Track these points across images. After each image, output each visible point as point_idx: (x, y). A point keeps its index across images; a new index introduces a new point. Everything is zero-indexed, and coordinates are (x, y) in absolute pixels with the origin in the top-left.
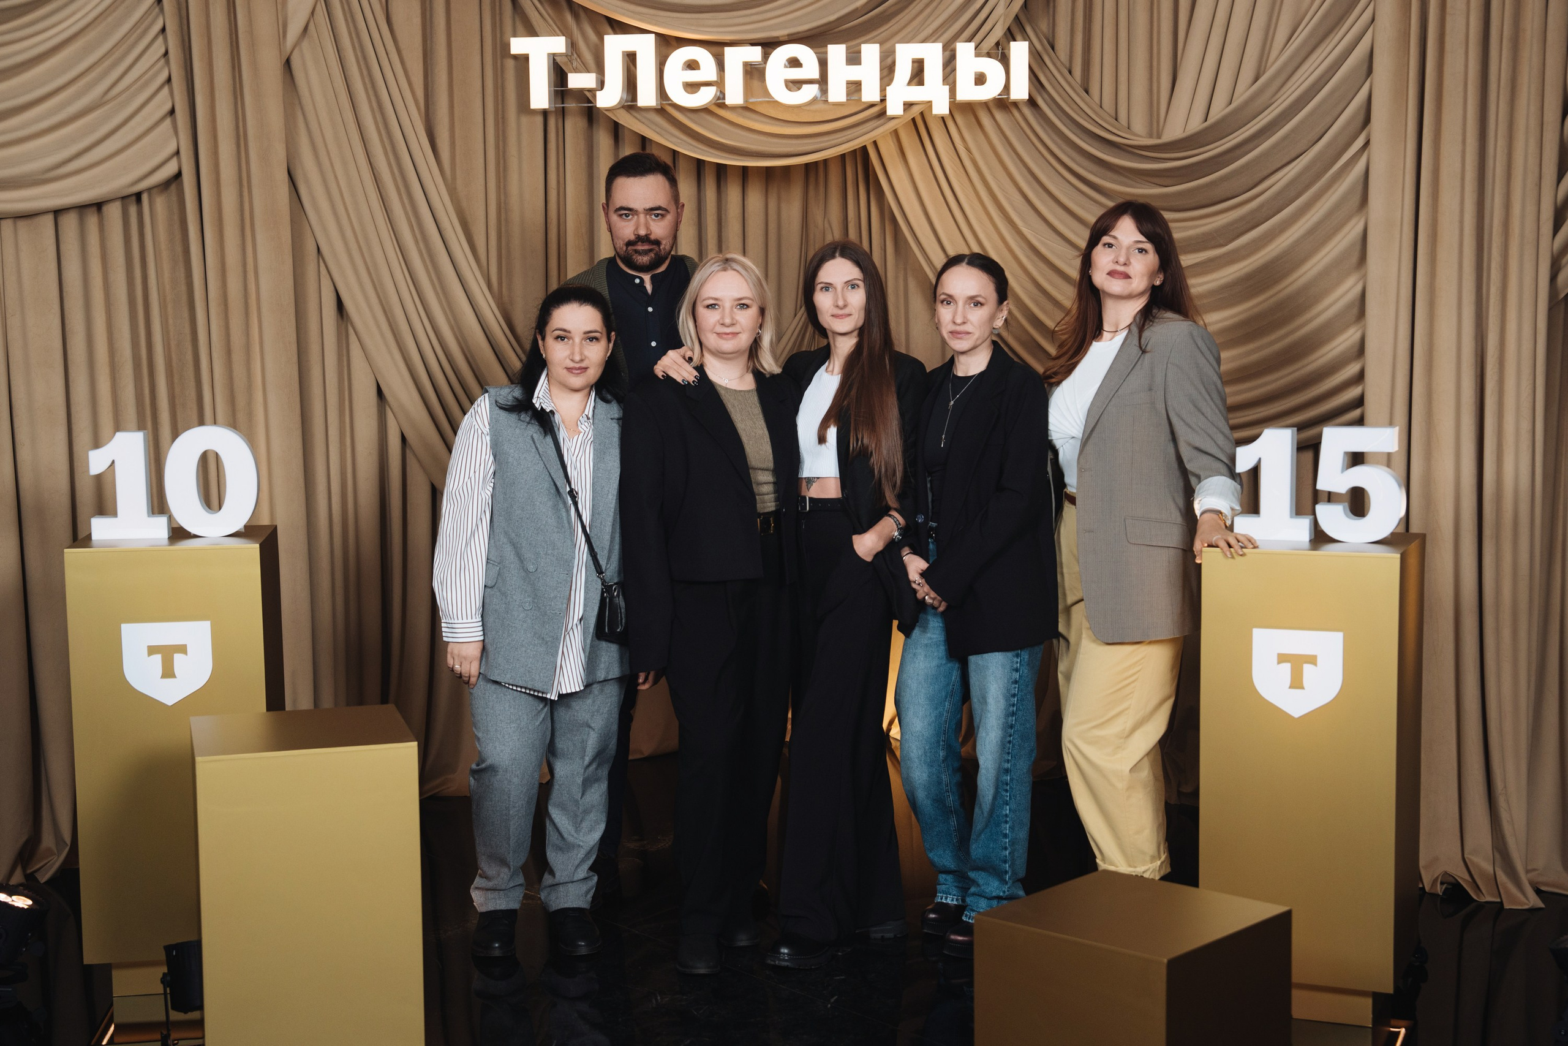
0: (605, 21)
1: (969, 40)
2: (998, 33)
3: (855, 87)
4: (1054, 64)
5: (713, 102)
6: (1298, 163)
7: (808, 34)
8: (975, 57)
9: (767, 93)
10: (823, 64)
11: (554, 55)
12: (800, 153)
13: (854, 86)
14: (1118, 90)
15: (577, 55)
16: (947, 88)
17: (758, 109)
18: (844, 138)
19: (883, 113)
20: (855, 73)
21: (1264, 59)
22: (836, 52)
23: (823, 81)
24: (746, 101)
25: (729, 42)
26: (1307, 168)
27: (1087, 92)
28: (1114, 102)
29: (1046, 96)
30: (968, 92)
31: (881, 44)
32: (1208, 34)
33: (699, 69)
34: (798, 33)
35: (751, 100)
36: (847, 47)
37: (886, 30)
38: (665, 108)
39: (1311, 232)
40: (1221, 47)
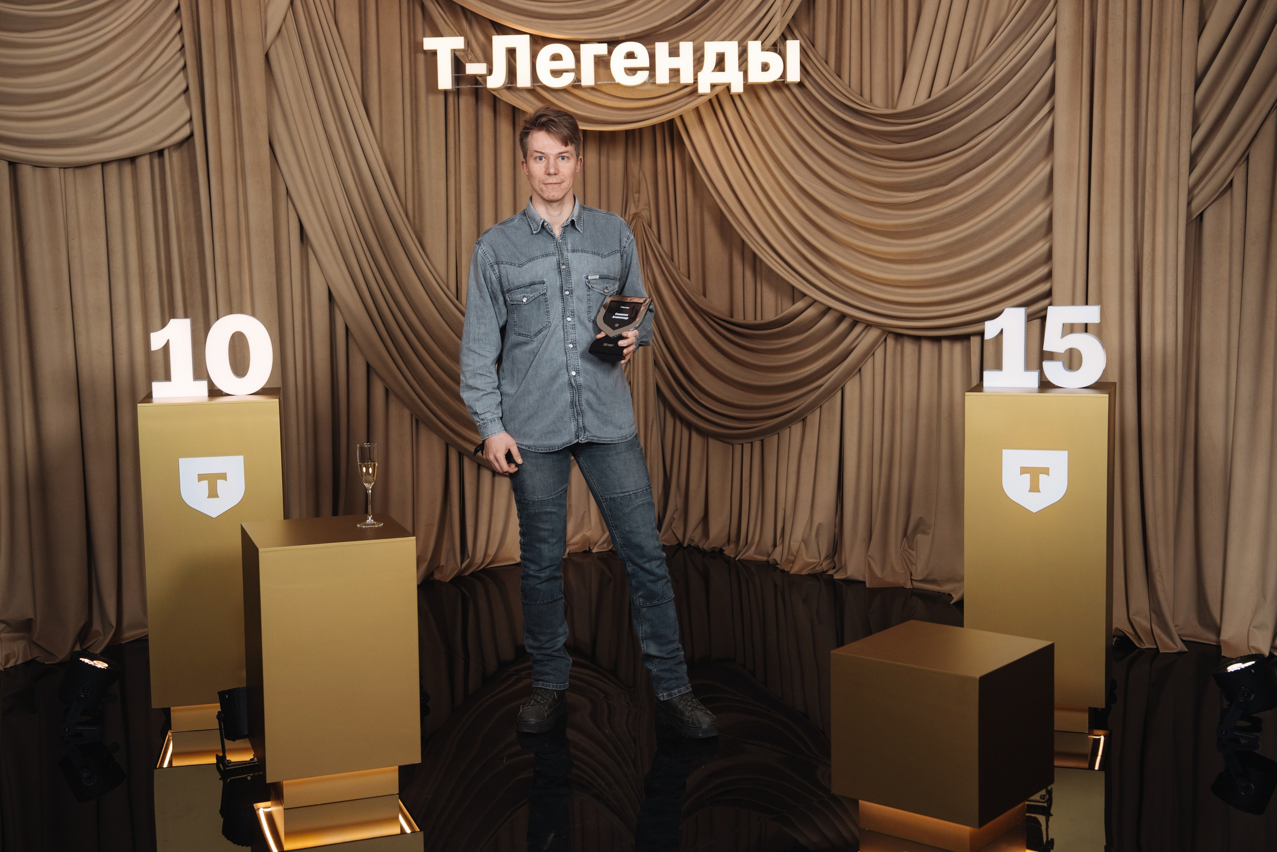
0: (489, 24)
1: (756, 39)
2: (776, 35)
3: (675, 73)
4: (816, 57)
5: (571, 85)
6: (1001, 125)
7: (640, 35)
8: (762, 51)
9: (611, 78)
10: (652, 57)
11: (455, 50)
12: (633, 121)
13: (673, 72)
14: (863, 75)
15: (471, 50)
16: (741, 73)
17: (604, 89)
18: (666, 110)
19: (695, 90)
20: (674, 63)
21: (973, 51)
22: (661, 48)
23: (652, 68)
24: (595, 83)
25: (583, 40)
26: (1007, 129)
27: (840, 76)
28: (859, 83)
29: (810, 80)
30: (756, 76)
31: (693, 40)
32: (930, 36)
33: (562, 60)
34: (633, 34)
35: (599, 83)
36: (669, 46)
37: (694, 32)
38: (537, 89)
39: (1009, 175)
40: (940, 44)
